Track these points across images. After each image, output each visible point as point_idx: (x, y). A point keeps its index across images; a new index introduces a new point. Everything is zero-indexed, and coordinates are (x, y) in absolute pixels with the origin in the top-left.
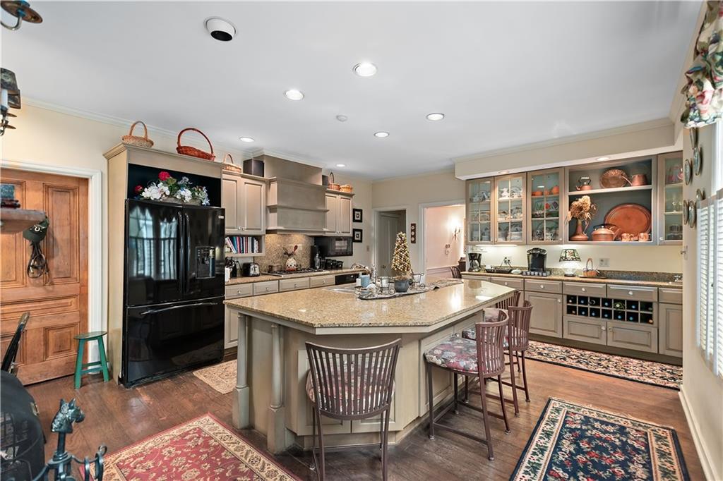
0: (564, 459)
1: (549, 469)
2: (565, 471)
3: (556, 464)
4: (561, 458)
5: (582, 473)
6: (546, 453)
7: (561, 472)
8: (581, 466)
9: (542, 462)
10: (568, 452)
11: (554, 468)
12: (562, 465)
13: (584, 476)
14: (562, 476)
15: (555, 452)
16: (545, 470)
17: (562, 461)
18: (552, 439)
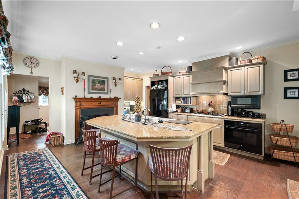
0: (63, 192)
1: (64, 185)
2: (59, 189)
3: (64, 188)
4: (64, 192)
5: (53, 193)
6: (70, 189)
7: (60, 188)
8: (55, 195)
9: (68, 185)
10: (64, 196)
11: (63, 187)
12: (62, 190)
13: (52, 192)
14: (59, 187)
15: (68, 191)
16: (65, 184)
17: (63, 191)
18: (74, 195)
